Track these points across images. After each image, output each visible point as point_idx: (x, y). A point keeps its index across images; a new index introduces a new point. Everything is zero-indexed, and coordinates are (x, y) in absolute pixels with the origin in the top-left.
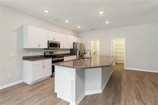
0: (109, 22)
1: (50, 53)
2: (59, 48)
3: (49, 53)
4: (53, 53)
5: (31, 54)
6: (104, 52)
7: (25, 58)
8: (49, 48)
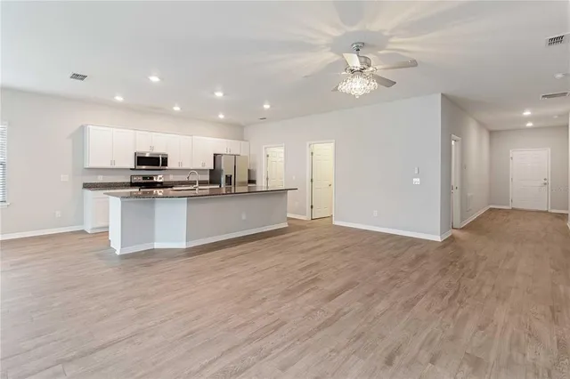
0: (271, 107)
1: (145, 178)
2: (162, 168)
3: (141, 178)
4: (152, 178)
5: (100, 179)
6: (294, 178)
7: (87, 186)
8: (137, 167)
